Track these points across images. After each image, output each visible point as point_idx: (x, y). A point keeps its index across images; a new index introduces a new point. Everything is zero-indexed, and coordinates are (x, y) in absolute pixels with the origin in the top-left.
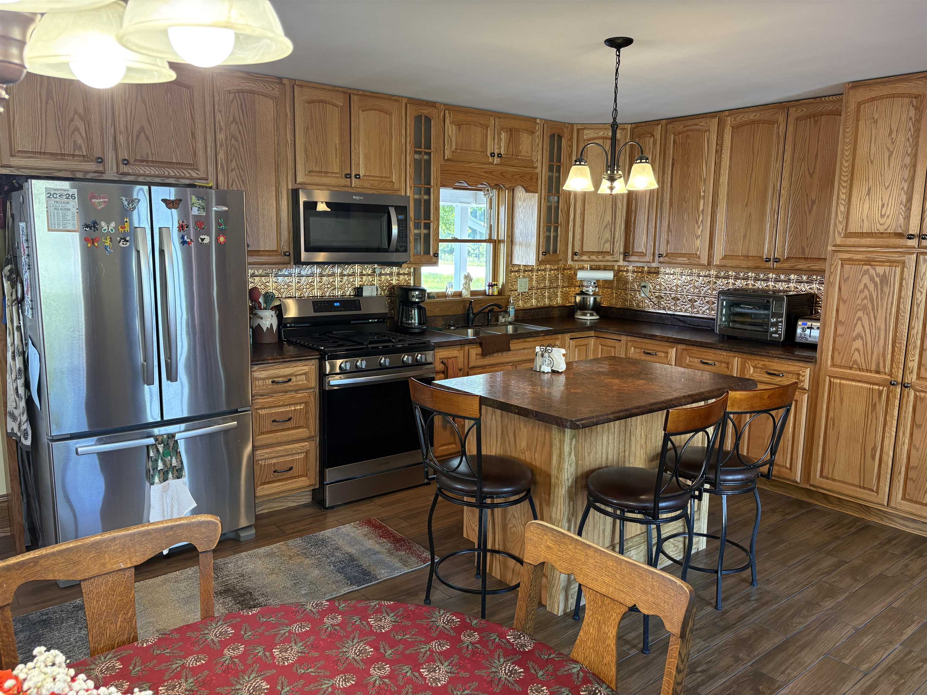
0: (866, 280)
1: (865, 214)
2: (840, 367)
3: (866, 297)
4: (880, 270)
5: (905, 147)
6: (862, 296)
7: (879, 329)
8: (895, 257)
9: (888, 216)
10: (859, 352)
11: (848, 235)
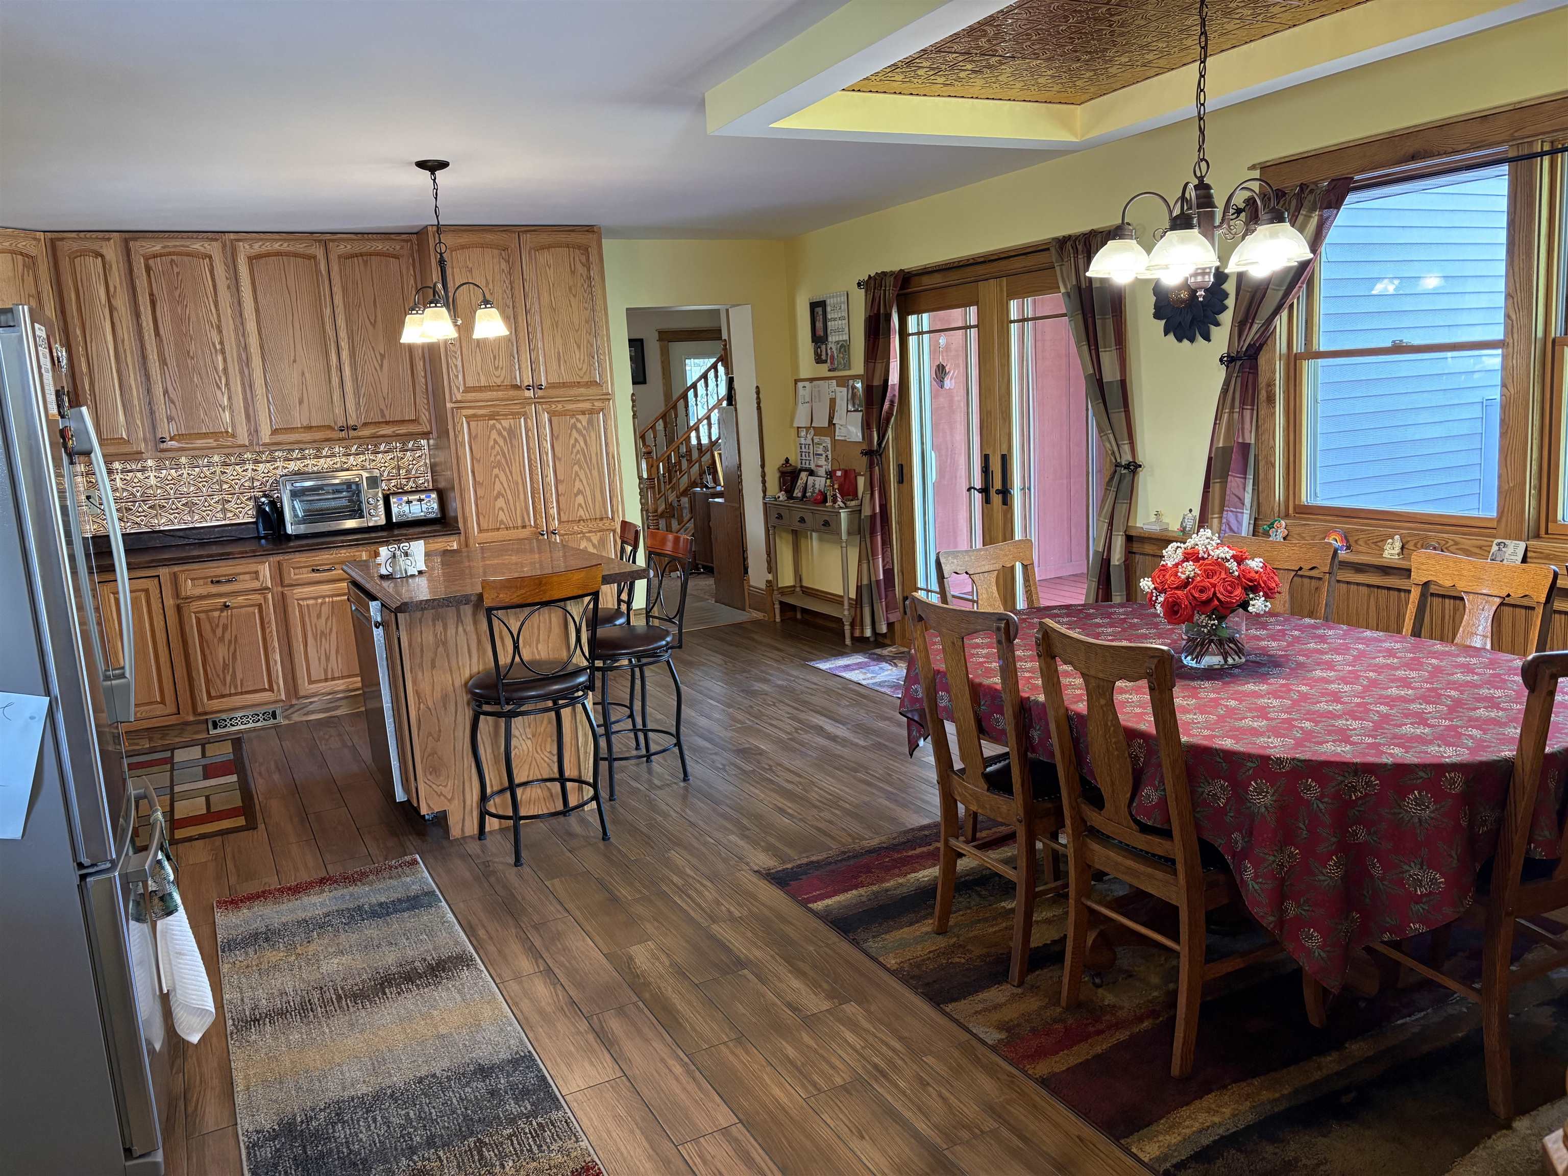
0: (494, 435)
1: (479, 368)
2: (487, 530)
3: (498, 453)
4: (505, 423)
5: (503, 298)
6: (494, 452)
7: (517, 483)
8: (516, 409)
9: (502, 368)
10: (503, 511)
11: (467, 390)
